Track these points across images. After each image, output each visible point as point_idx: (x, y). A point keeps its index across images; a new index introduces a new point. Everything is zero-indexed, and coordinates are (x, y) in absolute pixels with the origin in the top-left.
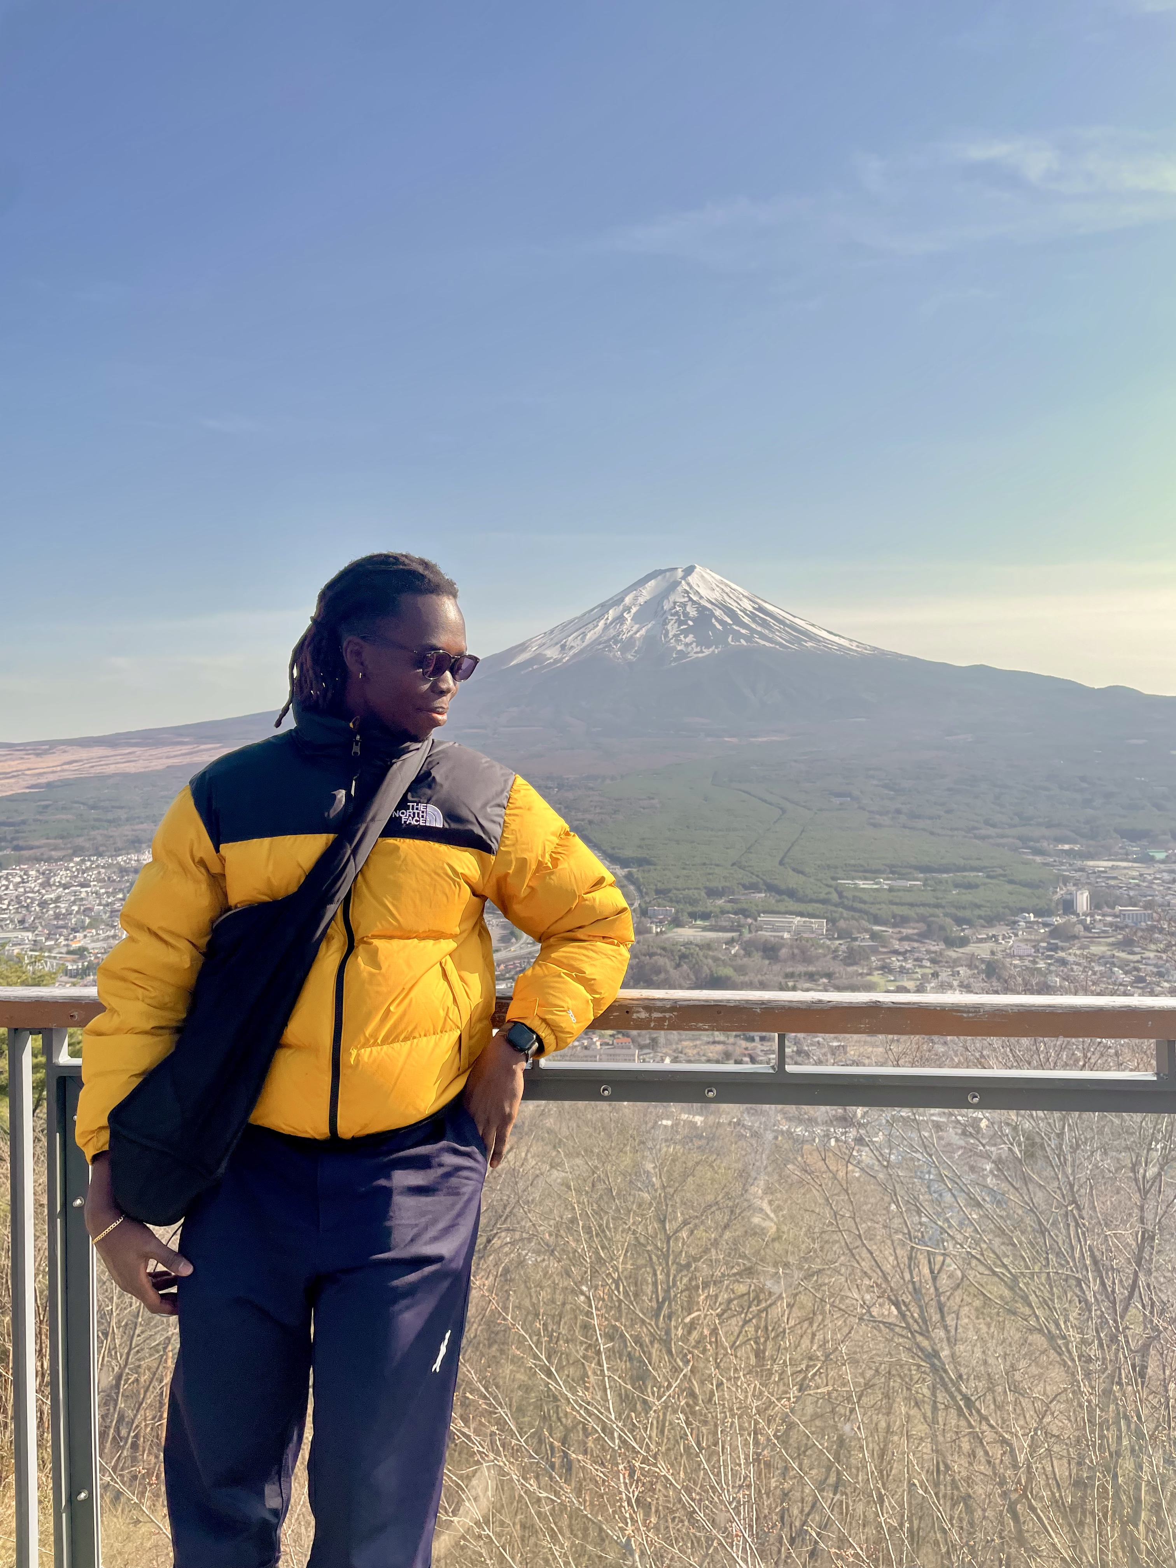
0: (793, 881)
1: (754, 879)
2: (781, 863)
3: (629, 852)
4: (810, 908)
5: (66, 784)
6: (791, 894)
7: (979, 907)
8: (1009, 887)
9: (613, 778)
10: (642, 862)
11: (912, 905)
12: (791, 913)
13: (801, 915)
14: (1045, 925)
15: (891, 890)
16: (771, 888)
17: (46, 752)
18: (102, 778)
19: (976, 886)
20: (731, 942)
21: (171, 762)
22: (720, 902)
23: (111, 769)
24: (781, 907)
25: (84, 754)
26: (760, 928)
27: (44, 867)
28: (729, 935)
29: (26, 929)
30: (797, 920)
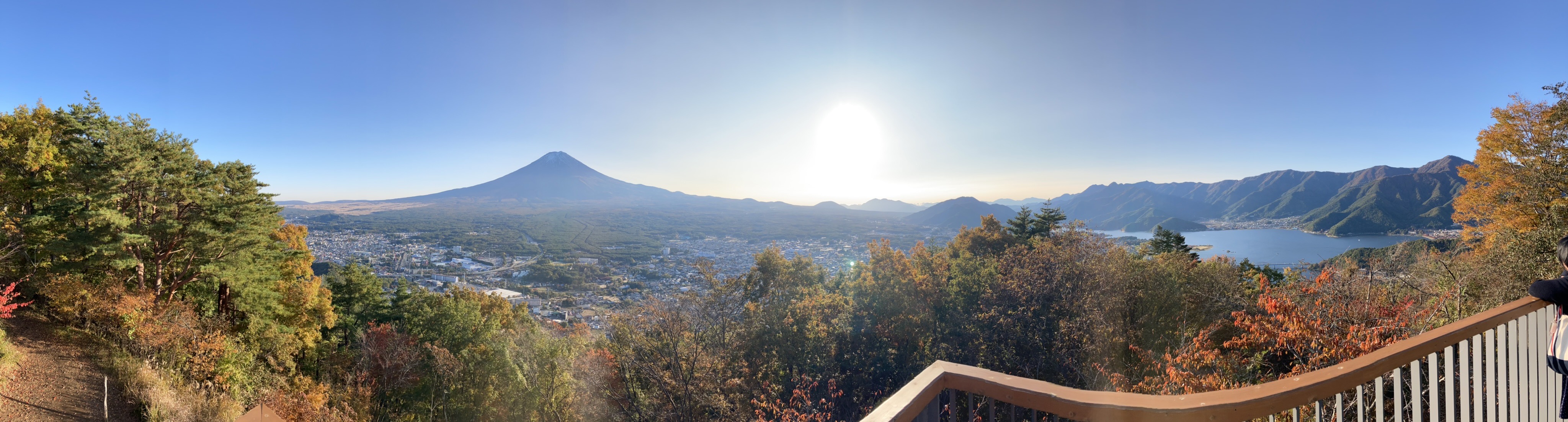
0: (589, 247)
1: (577, 247)
2: (585, 242)
3: (540, 238)
4: (593, 256)
5: (382, 212)
6: (588, 251)
7: (639, 254)
8: (649, 248)
9: (535, 216)
10: (543, 241)
11: (622, 254)
12: (588, 257)
13: (591, 258)
14: (658, 259)
15: (616, 250)
16: (582, 249)
17: (378, 204)
18: (391, 211)
19: (639, 248)
20: (570, 266)
21: (409, 207)
22: (566, 254)
23: (393, 209)
24: (585, 255)
25: (387, 204)
26: (579, 262)
27: (375, 235)
28: (569, 264)
29: (369, 251)
30: (589, 259)
